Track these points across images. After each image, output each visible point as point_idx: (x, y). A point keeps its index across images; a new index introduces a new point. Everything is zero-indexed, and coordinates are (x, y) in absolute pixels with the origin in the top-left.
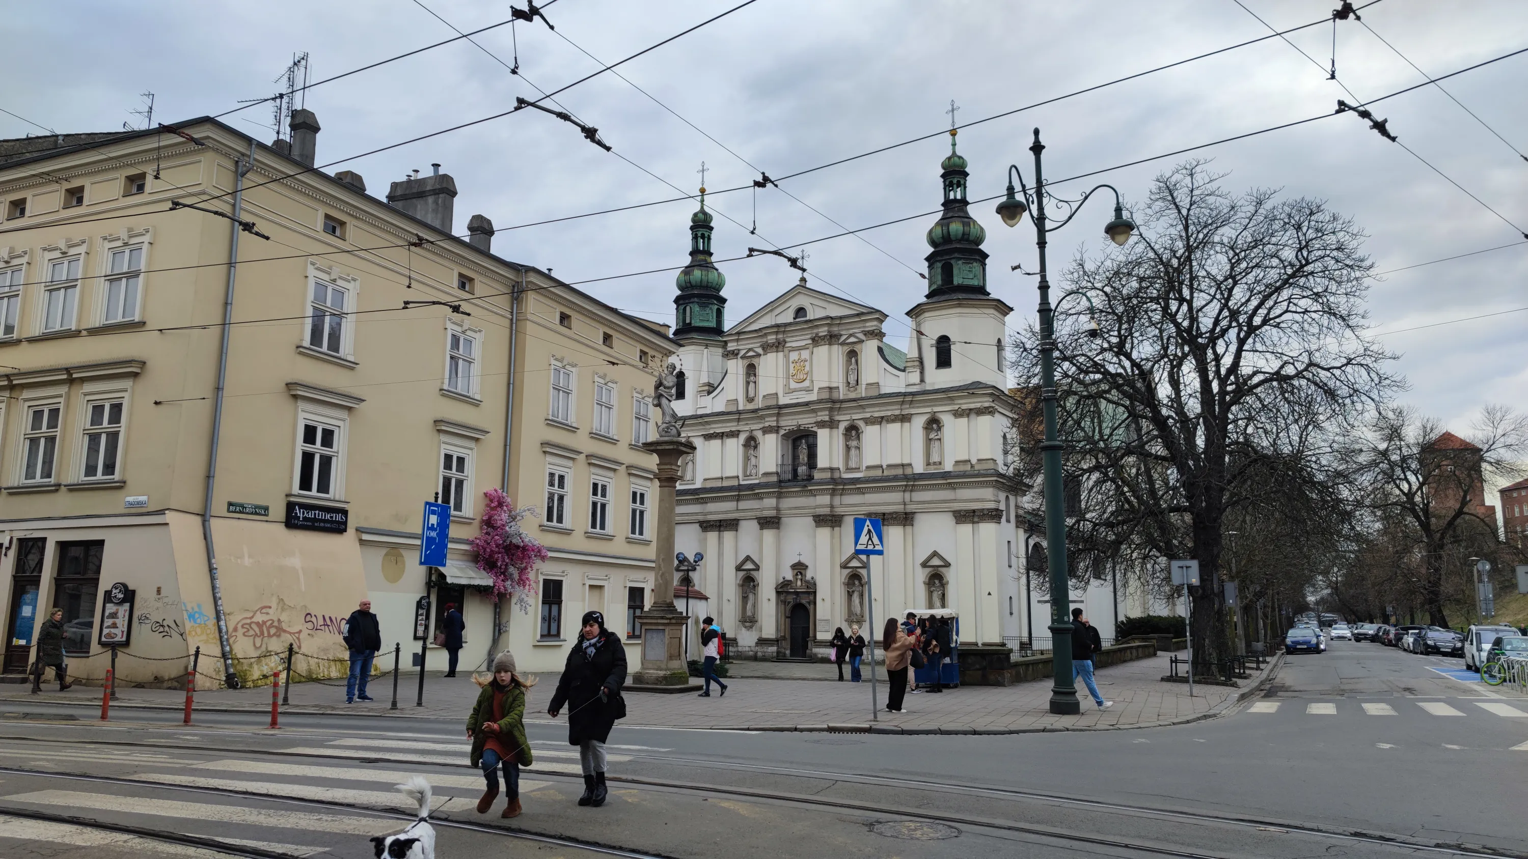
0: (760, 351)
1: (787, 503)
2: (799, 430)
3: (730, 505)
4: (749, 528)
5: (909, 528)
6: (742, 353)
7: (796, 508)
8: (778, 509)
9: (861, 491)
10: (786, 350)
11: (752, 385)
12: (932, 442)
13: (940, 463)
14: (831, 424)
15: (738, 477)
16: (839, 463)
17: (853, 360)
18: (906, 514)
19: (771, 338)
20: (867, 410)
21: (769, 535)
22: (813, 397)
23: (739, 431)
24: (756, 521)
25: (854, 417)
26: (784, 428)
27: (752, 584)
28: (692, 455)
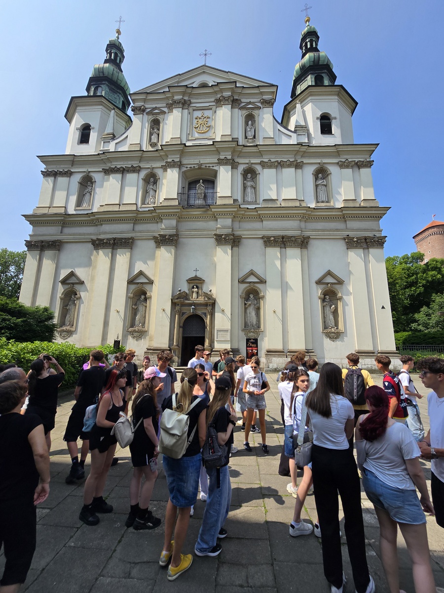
0: (166, 110)
1: (188, 225)
2: (200, 169)
3: (126, 226)
4: (145, 247)
5: (305, 251)
6: (149, 110)
7: (196, 230)
8: (177, 229)
9: (260, 218)
10: (191, 109)
11: (155, 135)
12: (319, 187)
13: (330, 201)
14: (234, 165)
15: (136, 205)
16: (238, 195)
17: (251, 121)
18: (302, 238)
21: (166, 251)
23: (141, 168)
24: (153, 240)
25: (253, 161)
26: (186, 166)
27: (143, 297)
28: (90, 188)
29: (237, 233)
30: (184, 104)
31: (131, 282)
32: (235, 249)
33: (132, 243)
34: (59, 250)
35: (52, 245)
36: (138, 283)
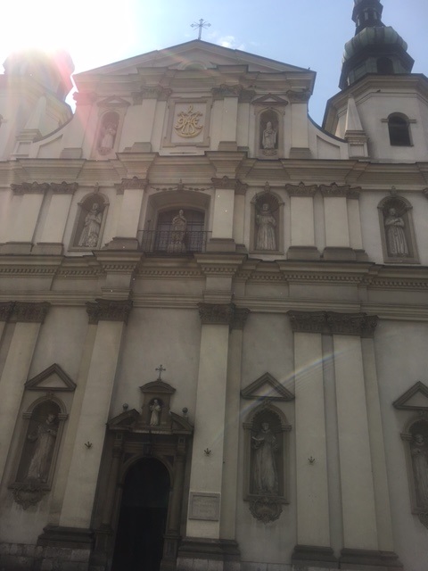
0: (130, 100)
2: (180, 191)
3: (38, 283)
8: (132, 292)
9: (284, 278)
10: (172, 101)
12: (392, 229)
13: (412, 256)
15: (62, 245)
17: (271, 121)
18: (364, 317)
20: (293, 177)
23: (77, 186)
27: (51, 418)
29: (241, 304)
30: (162, 94)
32: (237, 332)
33: (46, 313)
36: (45, 390)
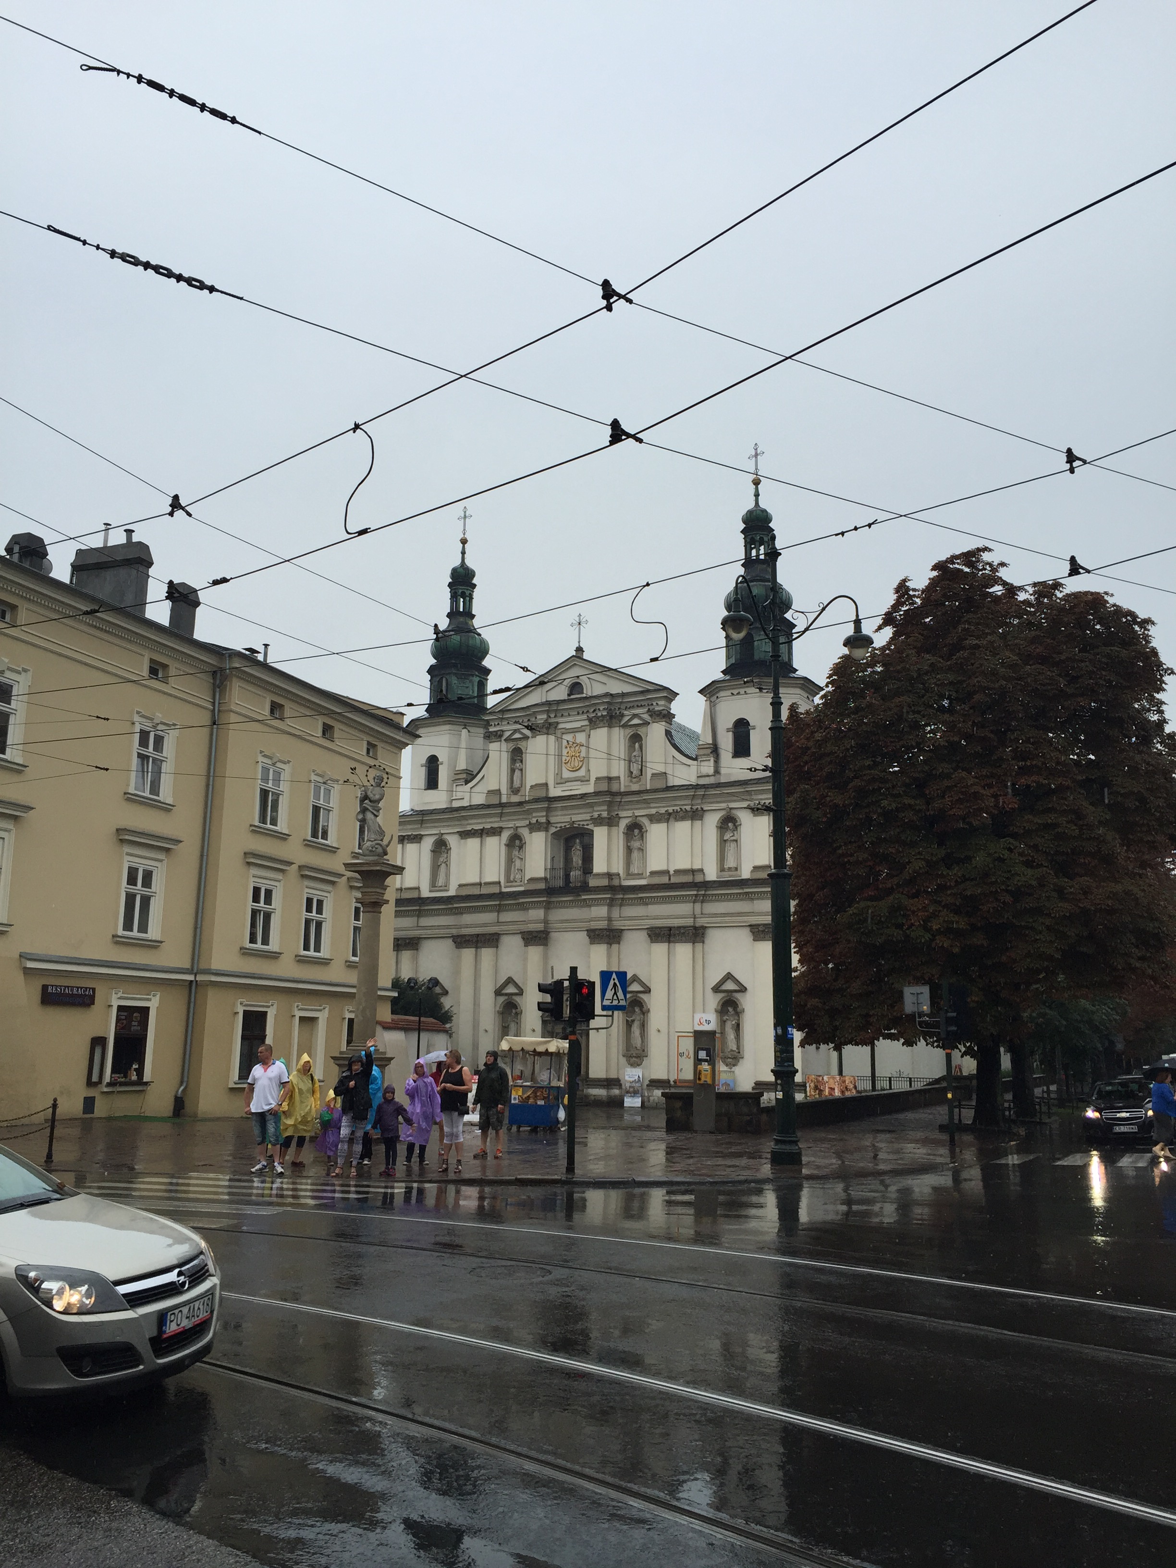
1: (558, 915)
2: (572, 828)
3: (488, 917)
4: (512, 944)
5: (699, 946)
6: (507, 734)
7: (567, 921)
8: (546, 922)
9: (644, 902)
10: (559, 733)
11: (517, 773)
12: (728, 844)
13: (736, 869)
14: (611, 822)
15: (499, 883)
16: (618, 867)
17: (637, 745)
18: (695, 928)
19: (541, 718)
20: (652, 805)
21: (535, 953)
22: (590, 788)
23: (501, 828)
24: (520, 936)
25: (637, 813)
26: (555, 825)
27: (514, 1011)
28: (446, 855)
30: (549, 728)
31: (498, 993)
32: (615, 947)
33: (497, 940)
34: (417, 949)
35: (409, 943)
36: (506, 994)
